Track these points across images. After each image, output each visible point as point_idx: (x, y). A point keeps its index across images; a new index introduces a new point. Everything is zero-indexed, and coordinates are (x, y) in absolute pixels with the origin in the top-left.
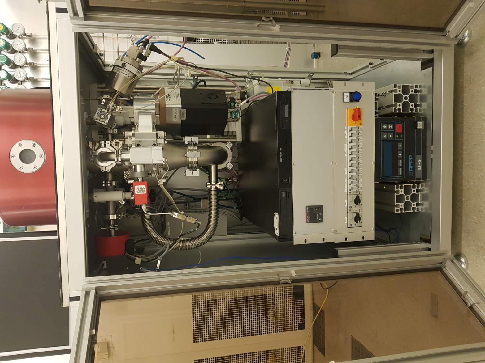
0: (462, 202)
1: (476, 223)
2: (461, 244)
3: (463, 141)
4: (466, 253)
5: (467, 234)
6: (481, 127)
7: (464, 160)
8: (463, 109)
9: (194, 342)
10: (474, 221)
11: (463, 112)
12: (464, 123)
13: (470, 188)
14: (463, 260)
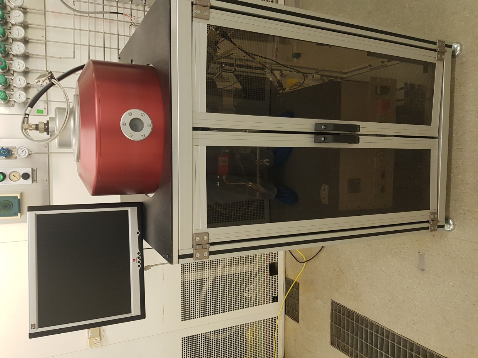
0: (451, 177)
1: (463, 193)
2: (449, 210)
3: (453, 130)
4: (453, 216)
5: (455, 202)
6: (469, 119)
7: (453, 144)
8: (454, 105)
9: (182, 321)
10: (462, 191)
11: (453, 108)
12: (454, 116)
13: (458, 166)
14: (451, 223)
